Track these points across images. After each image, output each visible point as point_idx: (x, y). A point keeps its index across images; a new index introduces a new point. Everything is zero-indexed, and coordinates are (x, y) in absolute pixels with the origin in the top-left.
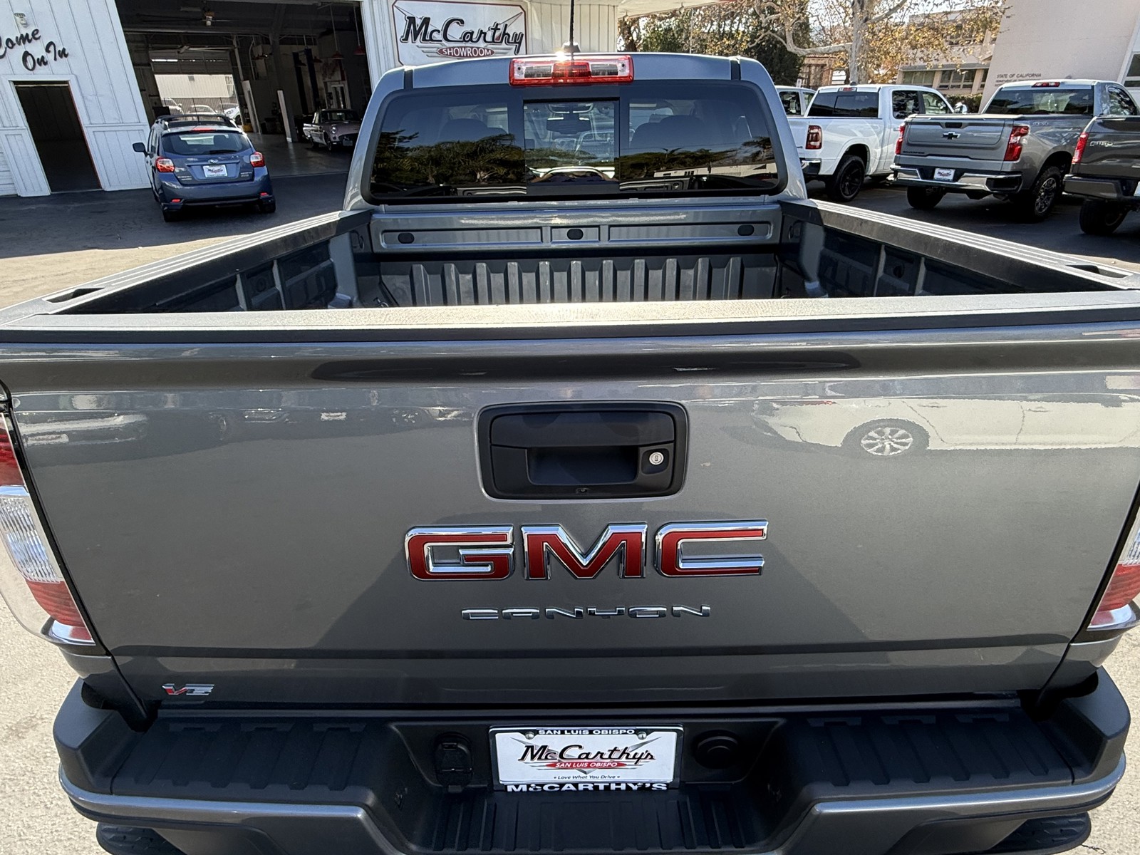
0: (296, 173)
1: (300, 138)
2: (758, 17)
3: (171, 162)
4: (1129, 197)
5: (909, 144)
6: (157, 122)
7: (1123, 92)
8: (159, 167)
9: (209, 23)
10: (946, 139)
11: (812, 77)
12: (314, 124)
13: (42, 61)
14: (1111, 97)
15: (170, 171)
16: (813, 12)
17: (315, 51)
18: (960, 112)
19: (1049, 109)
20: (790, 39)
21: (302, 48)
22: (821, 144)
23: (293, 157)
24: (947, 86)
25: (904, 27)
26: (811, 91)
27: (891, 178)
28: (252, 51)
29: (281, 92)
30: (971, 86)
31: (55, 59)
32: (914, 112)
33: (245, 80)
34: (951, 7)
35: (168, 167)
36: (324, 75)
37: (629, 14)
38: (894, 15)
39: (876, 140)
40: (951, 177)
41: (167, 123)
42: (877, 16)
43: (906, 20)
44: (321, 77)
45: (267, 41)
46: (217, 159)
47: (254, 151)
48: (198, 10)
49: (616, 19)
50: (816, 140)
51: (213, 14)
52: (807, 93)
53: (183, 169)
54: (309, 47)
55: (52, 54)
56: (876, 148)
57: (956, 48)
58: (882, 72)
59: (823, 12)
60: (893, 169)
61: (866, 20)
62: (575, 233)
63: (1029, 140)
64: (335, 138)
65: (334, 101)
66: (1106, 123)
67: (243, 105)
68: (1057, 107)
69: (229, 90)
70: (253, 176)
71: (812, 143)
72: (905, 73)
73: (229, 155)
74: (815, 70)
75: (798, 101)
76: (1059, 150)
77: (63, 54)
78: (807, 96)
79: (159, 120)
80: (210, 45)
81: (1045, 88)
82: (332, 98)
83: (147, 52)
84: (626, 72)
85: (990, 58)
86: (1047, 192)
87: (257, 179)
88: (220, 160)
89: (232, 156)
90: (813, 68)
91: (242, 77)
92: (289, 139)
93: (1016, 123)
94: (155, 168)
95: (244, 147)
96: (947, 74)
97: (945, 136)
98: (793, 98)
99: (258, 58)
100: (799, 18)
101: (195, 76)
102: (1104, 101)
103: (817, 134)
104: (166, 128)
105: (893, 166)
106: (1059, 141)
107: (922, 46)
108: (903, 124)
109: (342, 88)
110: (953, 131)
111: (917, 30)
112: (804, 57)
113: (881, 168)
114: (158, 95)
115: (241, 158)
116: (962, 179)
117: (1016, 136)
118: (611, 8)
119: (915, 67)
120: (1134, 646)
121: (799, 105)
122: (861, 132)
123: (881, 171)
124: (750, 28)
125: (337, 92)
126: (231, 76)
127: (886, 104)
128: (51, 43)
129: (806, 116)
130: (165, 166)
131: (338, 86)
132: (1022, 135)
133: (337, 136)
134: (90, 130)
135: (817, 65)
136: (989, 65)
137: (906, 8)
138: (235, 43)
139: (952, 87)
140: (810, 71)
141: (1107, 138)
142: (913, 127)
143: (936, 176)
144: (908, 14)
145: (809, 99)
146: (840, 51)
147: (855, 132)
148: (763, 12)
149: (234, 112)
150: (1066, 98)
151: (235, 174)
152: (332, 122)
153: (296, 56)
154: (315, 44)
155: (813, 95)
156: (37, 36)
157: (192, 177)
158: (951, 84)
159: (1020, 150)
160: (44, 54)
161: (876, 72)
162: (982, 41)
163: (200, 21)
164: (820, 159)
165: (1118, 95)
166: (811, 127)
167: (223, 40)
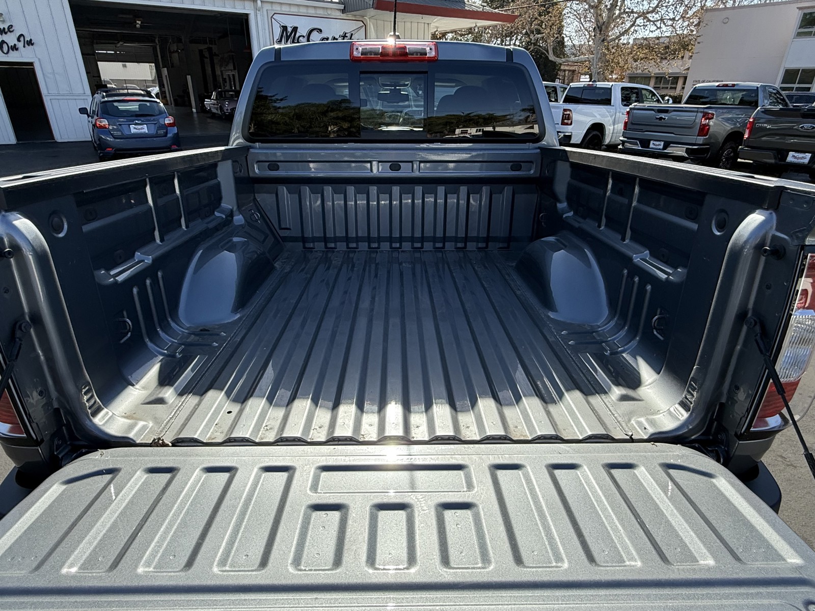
0: (198, 133)
1: (202, 109)
2: (529, 36)
3: (106, 122)
4: (783, 163)
5: (632, 124)
6: (98, 93)
7: (778, 92)
8: (98, 125)
9: (138, 26)
10: (658, 120)
11: (566, 78)
12: (213, 99)
13: (14, 48)
14: (770, 96)
15: (106, 128)
16: (567, 33)
17: (215, 48)
18: (668, 103)
19: (728, 103)
20: (551, 52)
21: (206, 46)
22: (572, 122)
23: (196, 122)
24: (659, 87)
25: (629, 46)
26: (565, 86)
27: (620, 147)
28: (169, 48)
29: (190, 76)
30: (675, 88)
31: (24, 47)
32: (636, 102)
33: (163, 67)
34: (662, 33)
35: (104, 125)
36: (221, 66)
37: (439, 30)
38: (622, 38)
39: (609, 121)
40: (661, 147)
41: (104, 94)
42: (611, 38)
43: (631, 41)
44: (219, 68)
45: (180, 41)
46: (140, 120)
47: (168, 115)
48: (131, 16)
49: (430, 33)
50: (568, 119)
51: (141, 19)
52: (562, 87)
53: (115, 127)
54: (211, 46)
55: (22, 43)
56: (610, 125)
57: (664, 62)
58: (614, 77)
59: (574, 34)
60: (621, 140)
61: (603, 40)
62: (395, 166)
63: (715, 123)
64: (227, 110)
65: (228, 84)
66: (766, 112)
67: (161, 86)
68: (734, 101)
69: (151, 75)
70: (166, 133)
71: (566, 121)
72: (630, 77)
73: (149, 118)
74: (568, 75)
75: (556, 93)
76: (736, 130)
77: (30, 43)
78: (562, 89)
79: (99, 92)
80: (139, 42)
81: (725, 88)
82: (226, 82)
83: (93, 45)
84: (433, 54)
85: (688, 69)
86: (726, 159)
87: (169, 135)
88: (142, 121)
89: (152, 118)
90: (567, 72)
91: (161, 66)
92: (194, 110)
93: (706, 110)
94: (94, 126)
95: (161, 112)
96: (659, 79)
97: (657, 118)
98: (553, 91)
99: (174, 52)
100: (557, 38)
101: (127, 64)
102: (765, 97)
103: (569, 114)
104: (103, 97)
105: (622, 138)
106: (735, 124)
107: (642, 59)
108: (628, 110)
109: (233, 75)
110: (663, 115)
111: (639, 48)
112: (561, 64)
113: (613, 140)
114: (99, 76)
115: (158, 120)
116: (669, 148)
117: (706, 119)
118: (426, 25)
119: (637, 74)
120: (788, 465)
121: (557, 96)
122: (600, 115)
123: (614, 141)
124: (524, 43)
125: (230, 78)
126: (153, 64)
127: (617, 96)
128: (22, 35)
129: (561, 103)
130: (102, 124)
131: (231, 73)
132: (710, 119)
133: (229, 108)
134: (48, 98)
135: (569, 71)
136: (687, 73)
137: (631, 33)
138: (157, 41)
139: (663, 88)
140: (565, 74)
141: (768, 122)
142: (635, 111)
143: (651, 146)
144: (632, 38)
145: (564, 91)
146: (586, 61)
147: (596, 114)
148: (532, 32)
149: (155, 90)
150: (740, 95)
151: (153, 132)
152: (226, 98)
153: (201, 51)
154: (215, 44)
155: (566, 88)
156: (11, 30)
157: (122, 133)
158: (661, 86)
159: (709, 129)
160: (16, 42)
161: (610, 76)
162: (683, 57)
163: (132, 25)
164: (571, 133)
165: (775, 94)
166: (565, 110)
167: (148, 39)
